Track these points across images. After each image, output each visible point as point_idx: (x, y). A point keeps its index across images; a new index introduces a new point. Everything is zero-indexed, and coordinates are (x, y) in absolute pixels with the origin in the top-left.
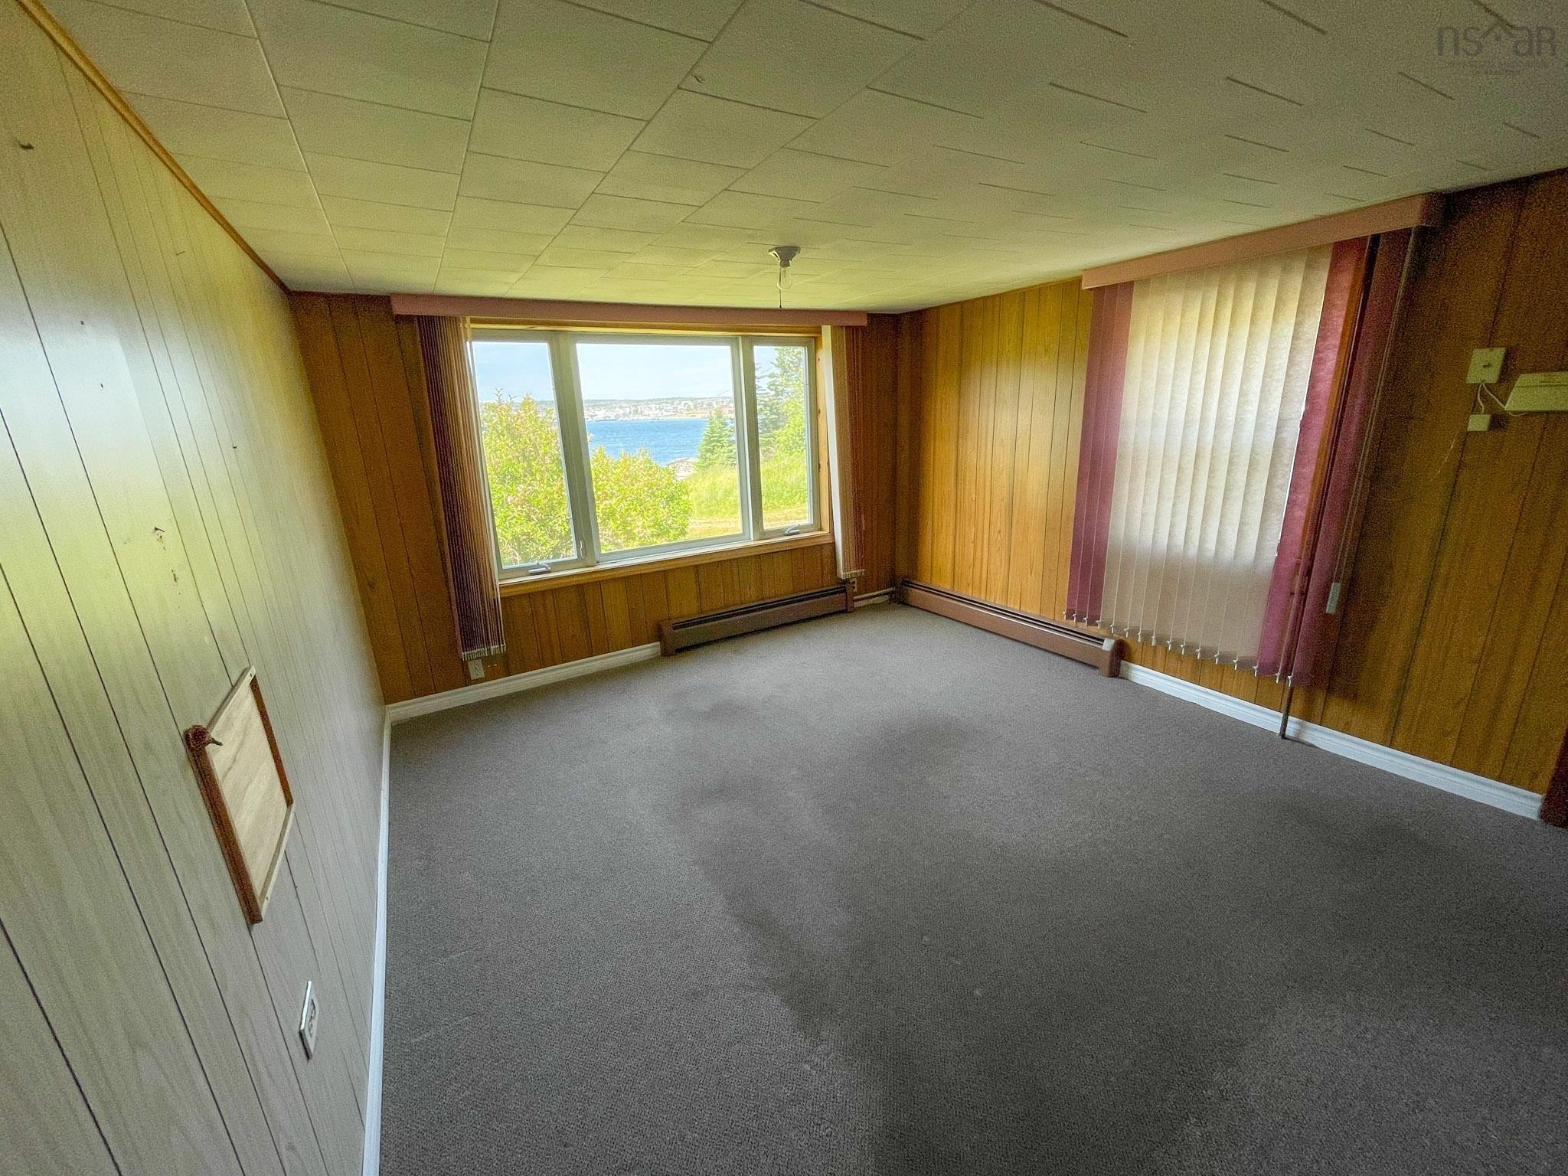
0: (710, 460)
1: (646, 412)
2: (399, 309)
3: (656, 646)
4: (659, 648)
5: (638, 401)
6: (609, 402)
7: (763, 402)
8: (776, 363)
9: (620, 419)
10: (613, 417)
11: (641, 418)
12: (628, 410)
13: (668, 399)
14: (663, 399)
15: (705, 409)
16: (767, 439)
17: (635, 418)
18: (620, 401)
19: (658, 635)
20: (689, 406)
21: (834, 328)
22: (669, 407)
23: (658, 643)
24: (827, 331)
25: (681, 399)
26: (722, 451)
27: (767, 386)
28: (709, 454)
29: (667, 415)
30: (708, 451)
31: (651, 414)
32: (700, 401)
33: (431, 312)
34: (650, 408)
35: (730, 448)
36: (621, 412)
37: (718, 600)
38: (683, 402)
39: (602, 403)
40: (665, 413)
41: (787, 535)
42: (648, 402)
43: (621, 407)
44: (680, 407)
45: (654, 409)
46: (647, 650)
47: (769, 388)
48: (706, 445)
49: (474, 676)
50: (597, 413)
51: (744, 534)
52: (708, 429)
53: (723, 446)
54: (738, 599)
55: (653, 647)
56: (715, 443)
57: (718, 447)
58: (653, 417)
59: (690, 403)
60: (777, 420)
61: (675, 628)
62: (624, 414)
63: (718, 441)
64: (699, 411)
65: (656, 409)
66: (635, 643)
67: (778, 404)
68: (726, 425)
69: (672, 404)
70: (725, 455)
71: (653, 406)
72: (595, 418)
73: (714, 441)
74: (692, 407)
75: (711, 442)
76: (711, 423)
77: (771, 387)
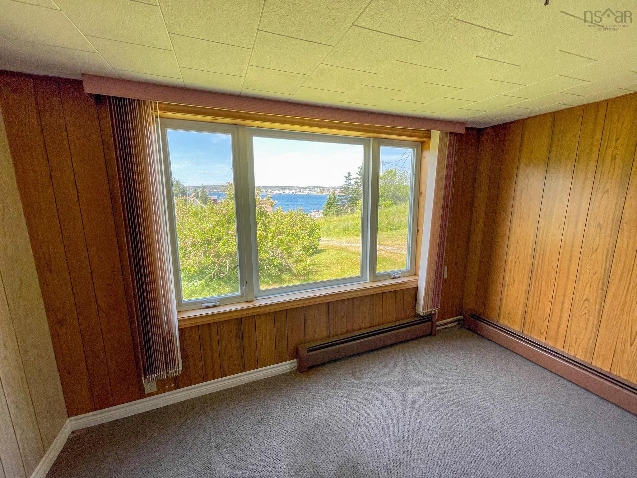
0: (328, 211)
1: (304, 192)
2: (89, 89)
3: (293, 363)
4: (296, 364)
5: (301, 187)
6: (290, 187)
7: (352, 189)
8: (359, 173)
9: (294, 194)
10: (291, 193)
11: (302, 194)
12: (297, 191)
13: (313, 187)
14: (311, 187)
15: (327, 191)
16: (353, 204)
17: (300, 194)
18: (295, 187)
19: (296, 355)
20: (321, 190)
21: (442, 134)
22: (313, 190)
23: (295, 360)
24: (436, 135)
25: (318, 187)
26: (333, 208)
27: (354, 182)
28: (328, 209)
29: (312, 193)
30: (327, 208)
31: (306, 192)
32: (325, 188)
34: (306, 190)
35: (337, 207)
36: (294, 191)
38: (319, 188)
39: (288, 187)
40: (311, 192)
42: (305, 188)
43: (295, 189)
44: (317, 190)
45: (307, 190)
46: (287, 366)
47: (355, 183)
48: (327, 205)
49: (147, 392)
50: (285, 191)
51: (362, 276)
52: (328, 199)
53: (334, 206)
54: (356, 327)
55: (291, 363)
56: (331, 205)
57: (332, 207)
58: (307, 193)
59: (321, 188)
60: (358, 197)
61: (309, 351)
62: (296, 192)
63: (332, 204)
64: (325, 192)
65: (308, 191)
66: (279, 360)
67: (358, 190)
68: (336, 198)
69: (314, 189)
70: (335, 210)
71: (307, 189)
72: (285, 193)
73: (330, 204)
74: (322, 190)
75: (329, 205)
76: (330, 197)
77: (356, 183)
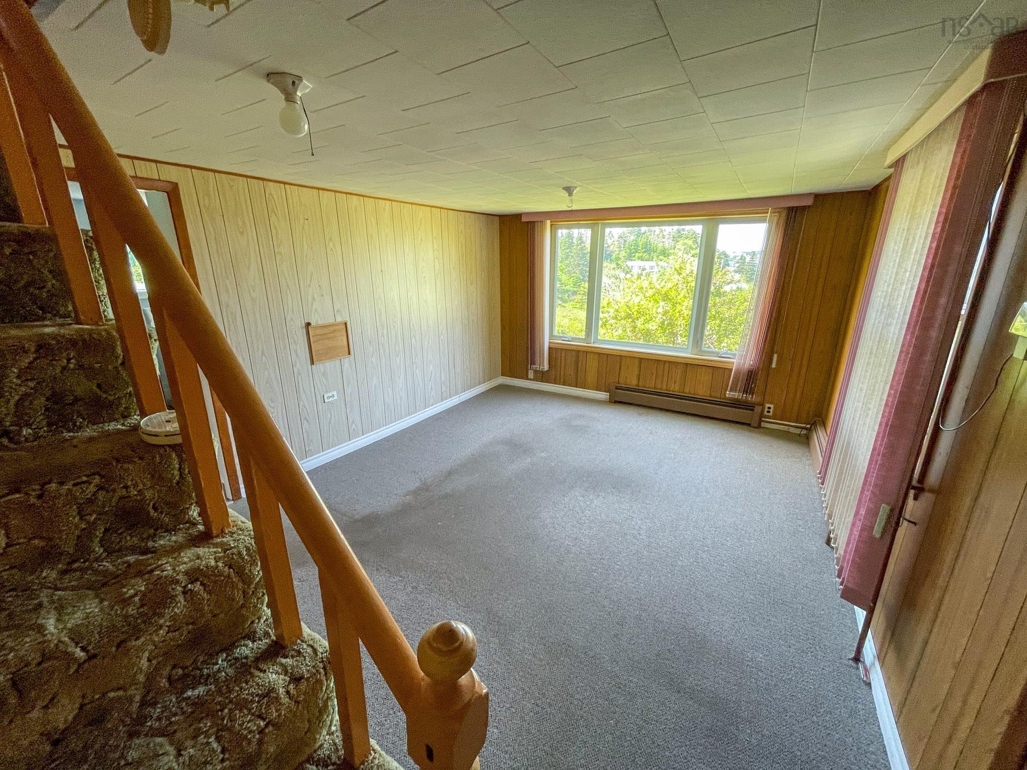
2: (524, 219)
4: (609, 397)
19: (609, 390)
23: (608, 394)
33: (531, 220)
37: (650, 383)
41: (720, 357)
46: (603, 396)
49: (530, 376)
55: (606, 395)
61: (616, 389)
66: (598, 388)
